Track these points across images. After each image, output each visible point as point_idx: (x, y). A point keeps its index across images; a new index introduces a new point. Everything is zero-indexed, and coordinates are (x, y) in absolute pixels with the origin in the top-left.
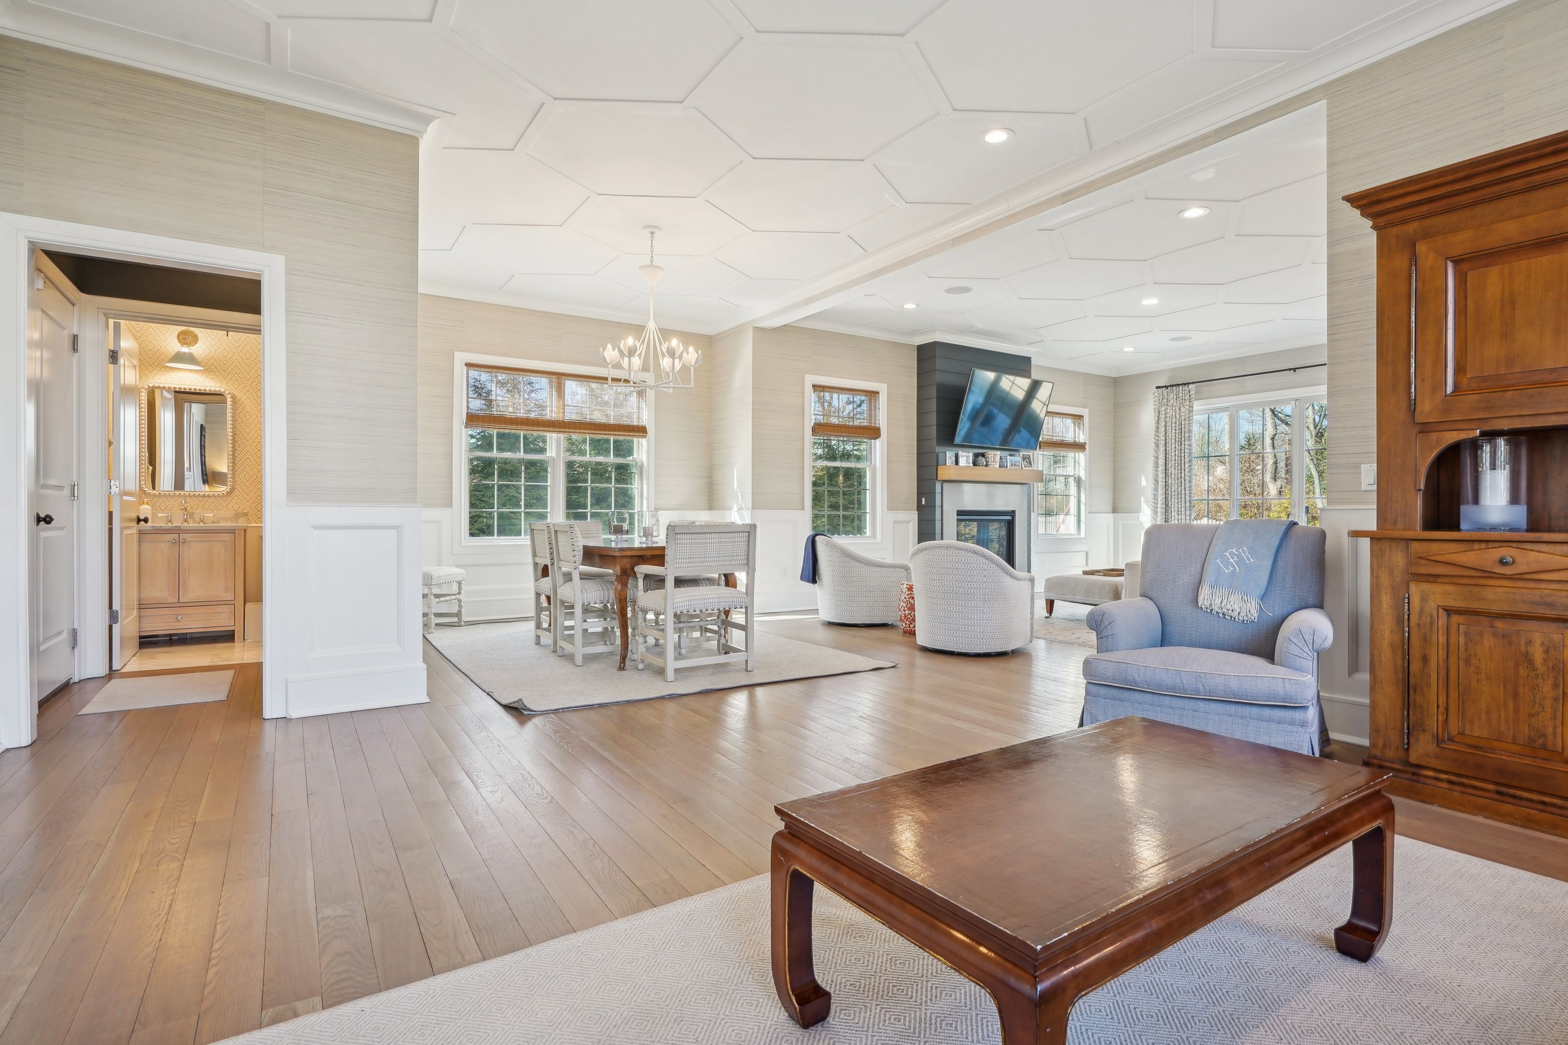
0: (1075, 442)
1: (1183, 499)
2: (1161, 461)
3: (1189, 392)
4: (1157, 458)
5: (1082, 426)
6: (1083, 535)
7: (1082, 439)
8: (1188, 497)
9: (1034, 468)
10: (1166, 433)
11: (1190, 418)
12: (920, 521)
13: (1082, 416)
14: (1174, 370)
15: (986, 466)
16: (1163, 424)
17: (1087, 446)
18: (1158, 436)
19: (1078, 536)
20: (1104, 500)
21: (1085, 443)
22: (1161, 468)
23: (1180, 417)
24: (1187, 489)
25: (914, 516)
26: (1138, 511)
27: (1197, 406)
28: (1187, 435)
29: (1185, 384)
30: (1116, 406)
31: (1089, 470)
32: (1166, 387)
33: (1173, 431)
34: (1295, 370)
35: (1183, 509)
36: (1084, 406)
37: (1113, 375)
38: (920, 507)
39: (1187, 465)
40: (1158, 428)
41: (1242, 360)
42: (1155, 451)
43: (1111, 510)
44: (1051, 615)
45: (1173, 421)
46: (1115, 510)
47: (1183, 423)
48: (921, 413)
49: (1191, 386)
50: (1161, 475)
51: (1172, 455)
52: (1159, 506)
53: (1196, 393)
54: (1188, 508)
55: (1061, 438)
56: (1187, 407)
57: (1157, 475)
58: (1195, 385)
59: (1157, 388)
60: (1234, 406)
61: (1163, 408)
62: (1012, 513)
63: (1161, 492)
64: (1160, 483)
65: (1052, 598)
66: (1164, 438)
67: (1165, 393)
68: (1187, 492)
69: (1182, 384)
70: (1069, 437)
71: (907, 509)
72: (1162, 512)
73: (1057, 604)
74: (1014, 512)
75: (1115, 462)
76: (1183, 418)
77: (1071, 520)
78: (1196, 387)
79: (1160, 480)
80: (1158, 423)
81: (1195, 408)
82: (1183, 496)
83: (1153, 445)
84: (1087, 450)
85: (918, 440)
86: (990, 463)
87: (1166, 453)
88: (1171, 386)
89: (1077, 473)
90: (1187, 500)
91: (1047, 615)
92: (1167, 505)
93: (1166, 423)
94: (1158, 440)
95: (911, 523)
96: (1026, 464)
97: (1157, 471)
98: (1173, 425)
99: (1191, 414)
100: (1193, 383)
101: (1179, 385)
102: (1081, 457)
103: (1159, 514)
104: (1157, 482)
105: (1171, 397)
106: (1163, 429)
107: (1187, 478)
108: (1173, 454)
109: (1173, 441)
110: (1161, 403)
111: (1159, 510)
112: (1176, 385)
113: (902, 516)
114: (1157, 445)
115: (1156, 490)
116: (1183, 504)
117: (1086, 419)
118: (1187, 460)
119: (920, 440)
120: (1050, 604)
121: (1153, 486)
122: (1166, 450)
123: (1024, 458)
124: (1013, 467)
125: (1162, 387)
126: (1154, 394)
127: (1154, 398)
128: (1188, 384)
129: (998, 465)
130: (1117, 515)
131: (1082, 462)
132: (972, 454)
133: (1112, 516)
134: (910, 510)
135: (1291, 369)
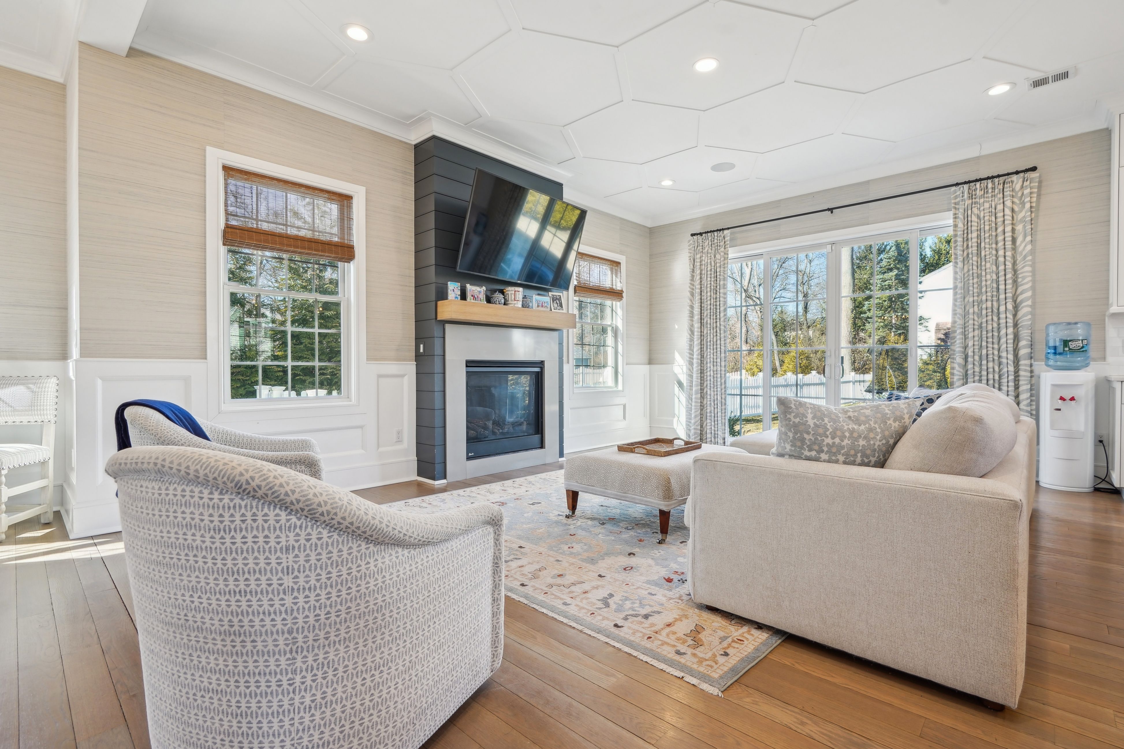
0: (612, 289)
1: (719, 349)
2: (697, 310)
3: (724, 238)
4: (692, 307)
5: (619, 275)
6: (620, 387)
7: (618, 286)
8: (723, 348)
9: (565, 311)
10: (701, 281)
11: (724, 266)
12: (419, 373)
13: (619, 263)
14: (708, 217)
15: (505, 304)
16: (698, 272)
17: (624, 295)
18: (693, 285)
19: (615, 389)
20: (640, 353)
21: (622, 291)
22: (697, 317)
23: (716, 264)
24: (722, 340)
25: (410, 368)
26: (670, 362)
27: (732, 253)
28: (722, 283)
29: (720, 230)
30: (651, 256)
31: (627, 321)
32: (701, 234)
33: (709, 279)
34: (831, 210)
36: (621, 253)
37: (649, 224)
38: (419, 357)
39: (722, 315)
40: (693, 276)
41: (777, 204)
42: (691, 300)
43: (647, 361)
44: (573, 513)
45: (709, 269)
46: (651, 362)
47: (718, 270)
48: (419, 233)
49: (726, 232)
50: (697, 325)
51: (706, 304)
52: (695, 356)
53: (731, 240)
54: (723, 359)
55: (597, 284)
56: (722, 254)
57: (692, 326)
58: (730, 230)
59: (693, 235)
60: (768, 253)
61: (698, 256)
62: (541, 364)
63: (696, 342)
64: (696, 333)
65: (575, 489)
66: (699, 287)
67: (700, 241)
68: (723, 342)
69: (717, 230)
70: (607, 283)
71: (399, 359)
72: (697, 363)
73: (582, 497)
74: (542, 363)
75: (651, 313)
76: (718, 265)
77: (608, 372)
78: (731, 234)
79: (696, 330)
80: (693, 271)
81: (730, 256)
82: (719, 346)
83: (689, 294)
84: (624, 299)
85: (416, 269)
86: (510, 302)
87: (701, 302)
88: (706, 233)
89: (614, 322)
90: (723, 351)
91: (568, 512)
92: (702, 356)
93: (701, 270)
94: (693, 289)
95: (406, 377)
96: (556, 305)
97: (692, 321)
98: (709, 273)
99: (726, 262)
100: (728, 229)
101: (714, 231)
102: (618, 305)
103: (695, 365)
104: (692, 332)
105: (706, 244)
106: (698, 277)
107: (722, 327)
108: (709, 302)
109: (709, 289)
110: (695, 250)
111: (695, 361)
112: (711, 232)
113: (392, 368)
114: (692, 294)
115: (691, 340)
116: (719, 355)
117: (623, 266)
118: (722, 309)
119: (418, 269)
120: (573, 497)
121: (689, 337)
122: (701, 299)
123: (554, 299)
124: (540, 308)
125: (697, 234)
126: (689, 241)
127: (689, 246)
128: (723, 229)
129: (519, 305)
130: (653, 366)
131: (620, 312)
132: (484, 288)
133: (647, 367)
134: (404, 360)
135: (829, 210)
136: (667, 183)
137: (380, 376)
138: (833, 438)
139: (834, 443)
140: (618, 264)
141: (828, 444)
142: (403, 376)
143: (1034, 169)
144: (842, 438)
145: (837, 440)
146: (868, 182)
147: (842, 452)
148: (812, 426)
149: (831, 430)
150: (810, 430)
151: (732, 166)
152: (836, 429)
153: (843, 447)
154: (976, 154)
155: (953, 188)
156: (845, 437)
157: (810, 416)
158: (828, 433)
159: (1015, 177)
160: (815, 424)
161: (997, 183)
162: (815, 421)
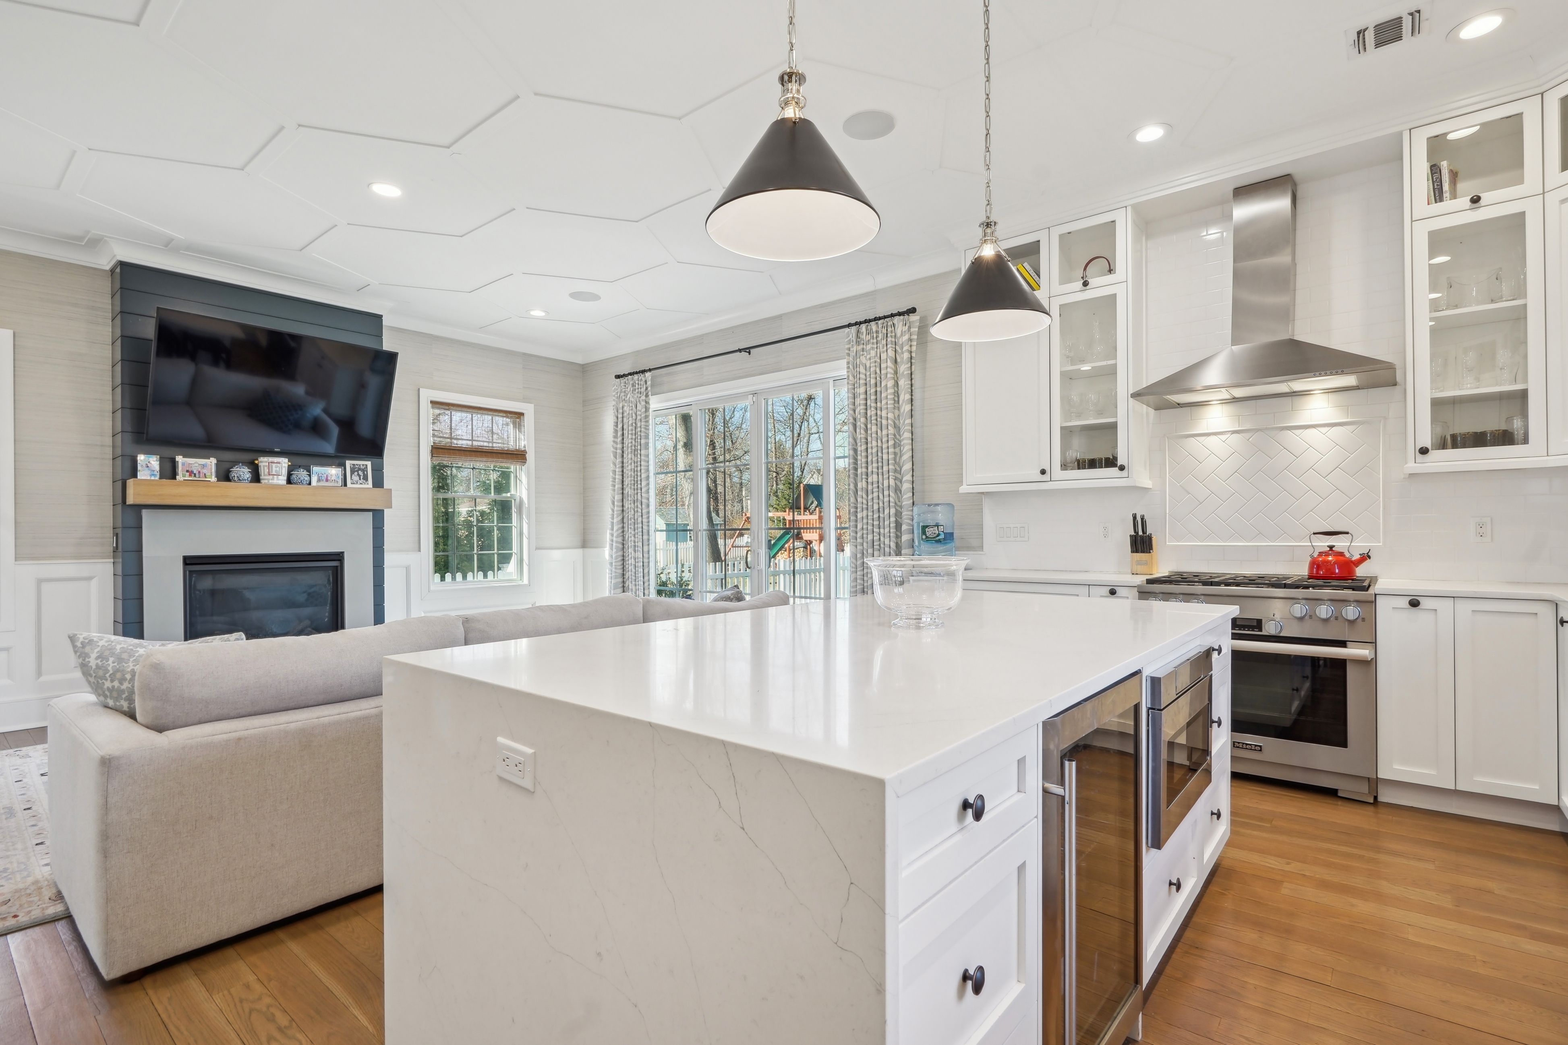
0: (508, 448)
2: (619, 478)
3: (646, 382)
4: (615, 473)
5: (522, 428)
6: (526, 581)
7: (518, 445)
9: (370, 485)
10: (623, 439)
11: (645, 419)
13: (522, 414)
15: (254, 480)
16: (621, 426)
17: (530, 456)
18: (616, 443)
19: (517, 583)
20: (565, 533)
21: (525, 451)
22: (618, 486)
24: (644, 516)
26: (598, 544)
27: (653, 402)
28: (642, 441)
30: (585, 402)
31: (538, 491)
32: (624, 376)
33: (630, 436)
34: (748, 350)
35: (640, 544)
36: (526, 400)
37: (579, 360)
38: (114, 552)
40: (618, 432)
41: (701, 339)
42: (614, 464)
43: (580, 545)
45: (631, 423)
46: (584, 545)
47: (639, 425)
48: (114, 388)
49: (648, 374)
50: (617, 497)
51: (628, 469)
53: (653, 383)
54: (645, 543)
55: (490, 445)
56: (643, 404)
57: (614, 497)
58: (651, 373)
59: (618, 377)
60: (697, 402)
61: (621, 405)
62: (337, 556)
63: (617, 519)
66: (621, 445)
67: (623, 385)
68: (645, 520)
69: (639, 372)
70: (498, 442)
74: (340, 554)
76: (639, 418)
78: (653, 377)
79: (616, 503)
80: (617, 425)
81: (651, 407)
83: (613, 456)
84: (531, 462)
85: (113, 436)
86: (263, 477)
87: (623, 467)
88: (628, 374)
89: (518, 493)
92: (624, 538)
93: (623, 424)
94: (617, 449)
96: (356, 478)
98: (631, 428)
99: (647, 414)
100: (650, 370)
101: (637, 373)
102: (517, 468)
103: (614, 550)
104: (614, 506)
105: (629, 389)
106: (621, 433)
108: (631, 468)
109: (630, 450)
110: (619, 398)
111: (615, 544)
112: (633, 373)
113: (66, 568)
114: (616, 456)
117: (530, 418)
118: (643, 476)
121: (611, 512)
122: (622, 462)
123: (354, 470)
124: (323, 484)
125: (621, 376)
126: (614, 385)
127: (614, 391)
128: (643, 372)
129: (282, 480)
130: (586, 550)
131: (524, 479)
132: (213, 461)
133: (579, 552)
134: (92, 557)
135: (744, 350)
136: (537, 313)
137: (40, 582)
138: (112, 681)
139: (113, 687)
140: (520, 415)
141: (108, 688)
142: (90, 579)
143: (913, 310)
144: (122, 681)
145: (116, 684)
146: (780, 317)
147: (124, 696)
148: (94, 667)
149: (111, 672)
150: (92, 672)
151: (595, 297)
152: (116, 671)
153: (123, 691)
154: (871, 288)
155: (847, 330)
156: (125, 679)
157: (94, 656)
158: (107, 675)
159: (896, 319)
160: (97, 665)
161: (880, 326)
162: (99, 661)
